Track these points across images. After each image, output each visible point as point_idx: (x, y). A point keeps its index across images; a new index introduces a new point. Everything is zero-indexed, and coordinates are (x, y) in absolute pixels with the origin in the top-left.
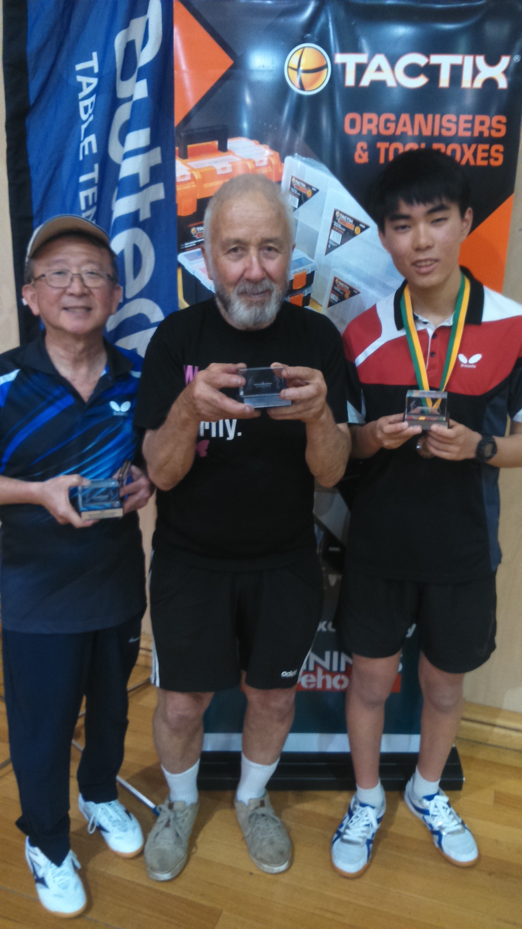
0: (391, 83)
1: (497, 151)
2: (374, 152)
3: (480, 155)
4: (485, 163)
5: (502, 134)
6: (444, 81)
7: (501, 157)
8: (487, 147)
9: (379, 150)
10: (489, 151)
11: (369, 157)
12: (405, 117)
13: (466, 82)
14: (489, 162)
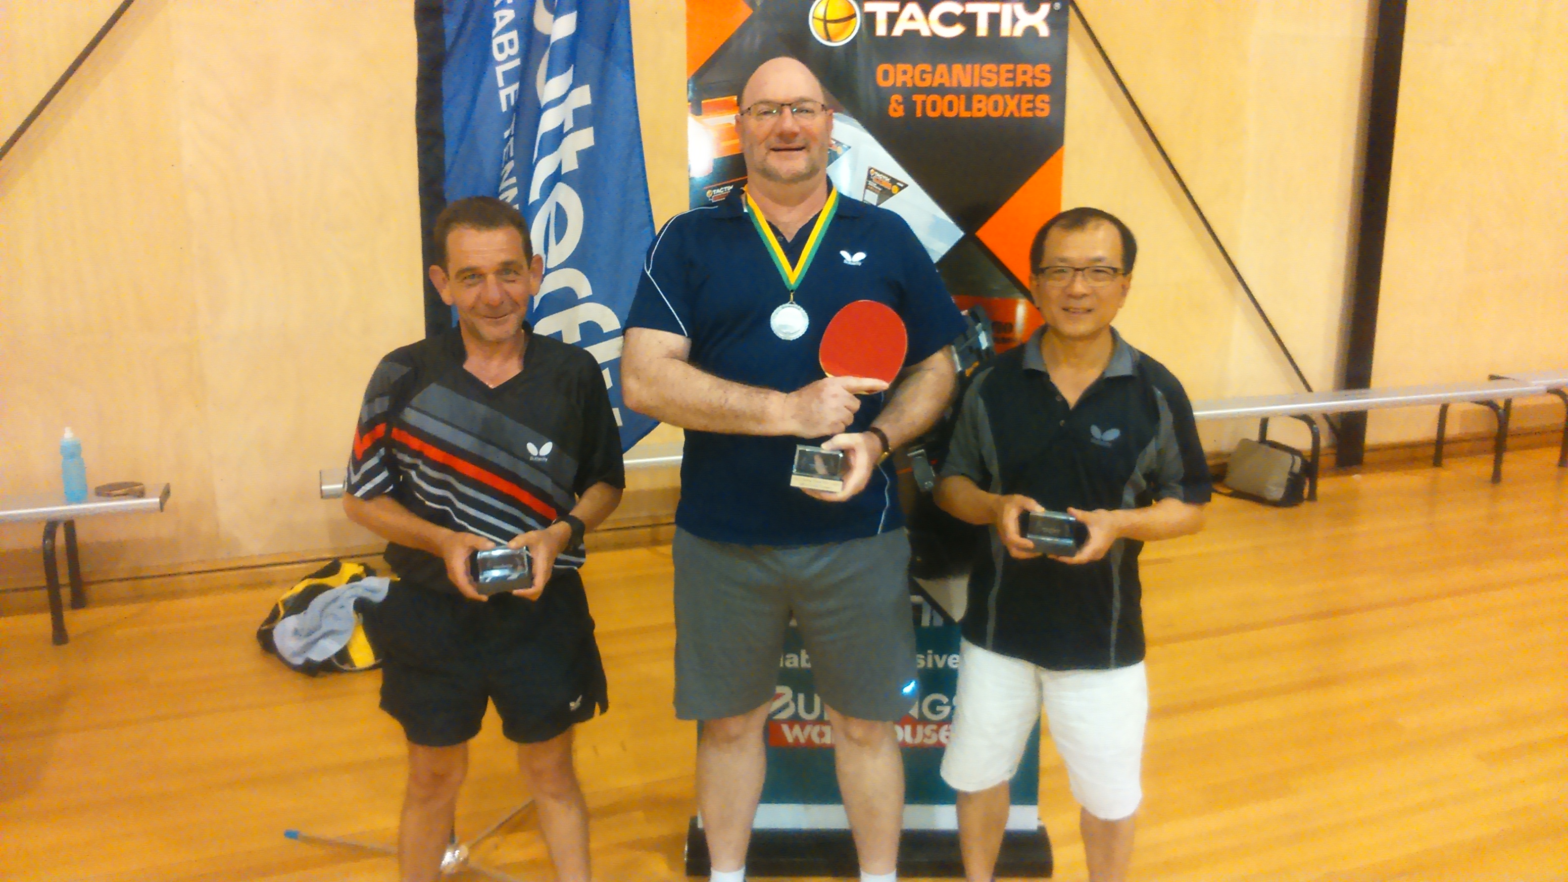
0: (925, 32)
1: (1043, 101)
2: (910, 106)
3: (1025, 106)
4: (1030, 114)
5: (1047, 83)
6: (982, 30)
7: (1047, 108)
8: (1031, 97)
9: (915, 102)
10: (1033, 101)
11: (905, 110)
12: (942, 68)
13: (1005, 30)
14: (1034, 114)
